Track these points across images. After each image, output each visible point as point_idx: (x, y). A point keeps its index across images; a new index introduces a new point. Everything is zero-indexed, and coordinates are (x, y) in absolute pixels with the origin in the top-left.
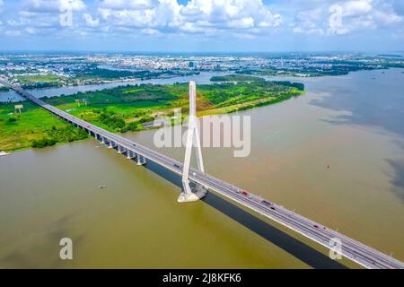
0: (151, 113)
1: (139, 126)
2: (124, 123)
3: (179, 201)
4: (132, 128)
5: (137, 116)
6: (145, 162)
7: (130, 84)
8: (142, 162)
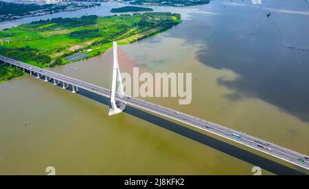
0: (70, 47)
1: (64, 61)
2: (50, 58)
3: (110, 114)
4: (58, 62)
5: (59, 51)
6: (78, 90)
7: (42, 19)
8: (75, 90)
